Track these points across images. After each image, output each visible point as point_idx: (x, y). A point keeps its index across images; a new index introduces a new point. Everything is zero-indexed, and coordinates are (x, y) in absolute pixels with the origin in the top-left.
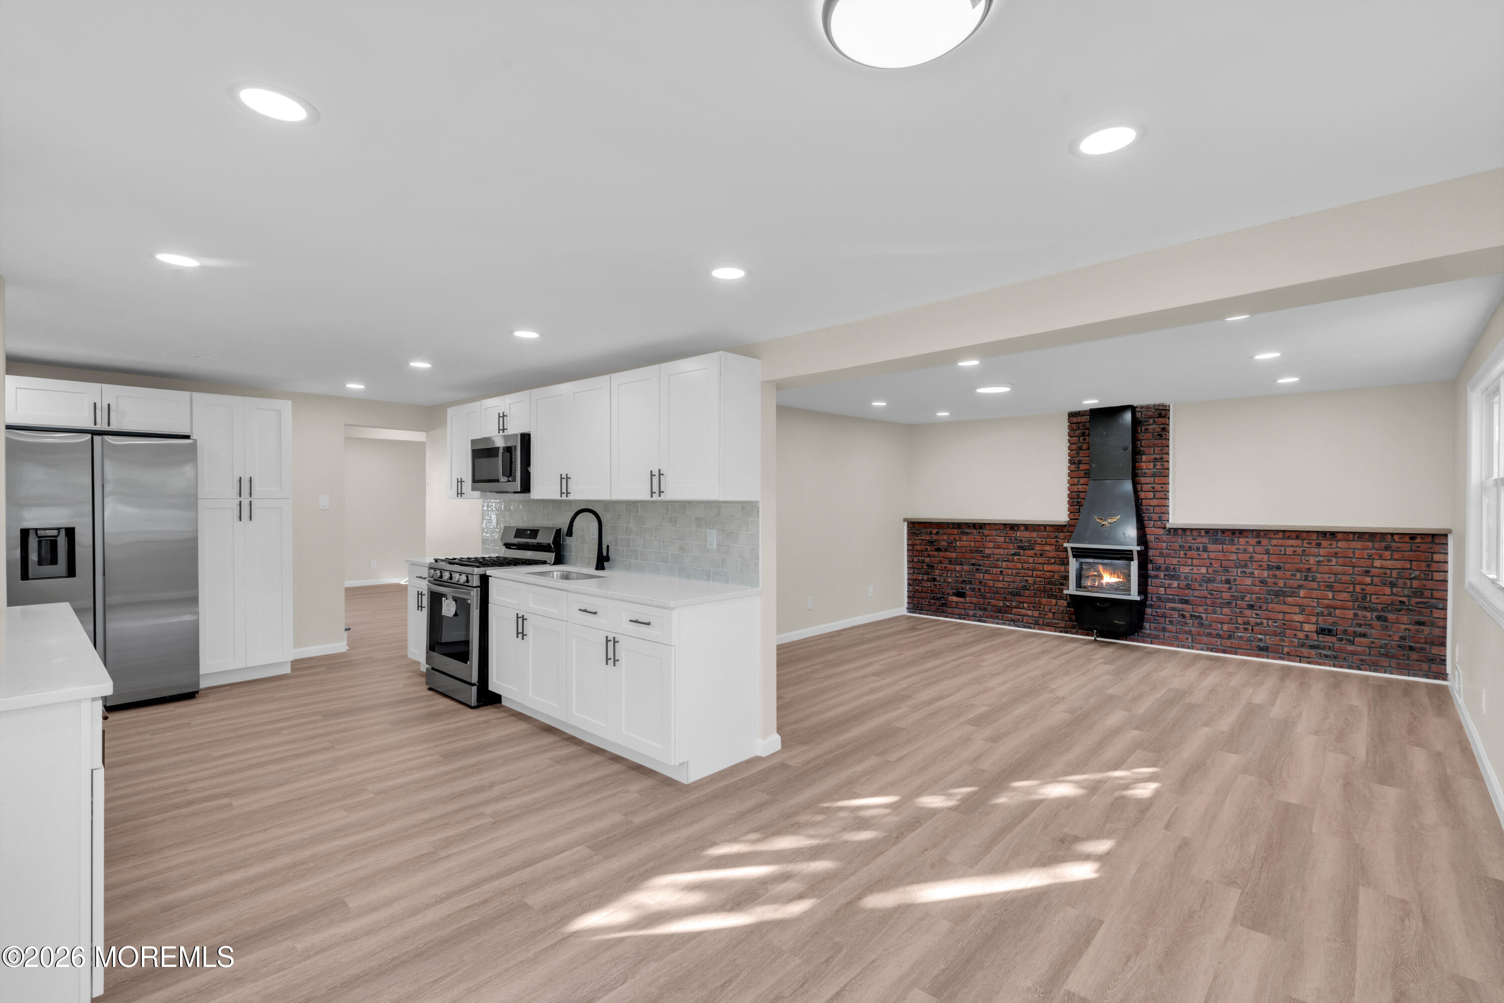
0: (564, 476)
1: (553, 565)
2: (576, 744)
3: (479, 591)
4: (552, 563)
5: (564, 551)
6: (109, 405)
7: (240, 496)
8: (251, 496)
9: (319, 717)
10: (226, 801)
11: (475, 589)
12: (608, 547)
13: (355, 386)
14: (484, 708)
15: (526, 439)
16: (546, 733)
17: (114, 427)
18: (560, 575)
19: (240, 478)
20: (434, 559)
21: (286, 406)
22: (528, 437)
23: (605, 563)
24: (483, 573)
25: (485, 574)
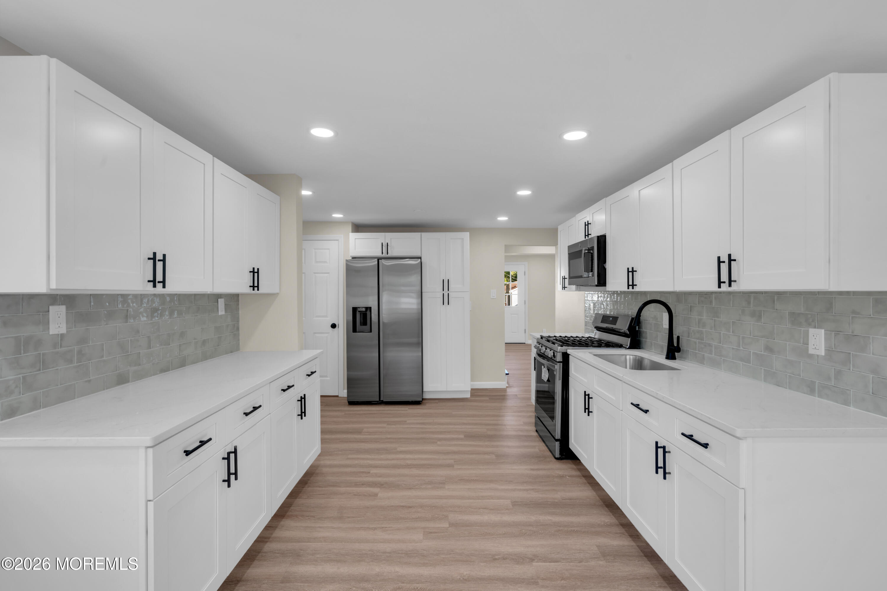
0: (630, 270)
1: (628, 349)
2: (631, 536)
3: (562, 365)
4: (628, 347)
5: (641, 337)
6: (387, 243)
7: (443, 291)
8: (448, 291)
9: (462, 436)
10: (376, 490)
11: (558, 364)
12: (678, 337)
13: (503, 219)
14: (565, 461)
15: (602, 240)
16: (606, 508)
17: (390, 255)
18: (633, 359)
19: (443, 280)
20: (541, 336)
21: (466, 235)
22: (604, 237)
23: (676, 353)
24: (565, 351)
25: (567, 352)
